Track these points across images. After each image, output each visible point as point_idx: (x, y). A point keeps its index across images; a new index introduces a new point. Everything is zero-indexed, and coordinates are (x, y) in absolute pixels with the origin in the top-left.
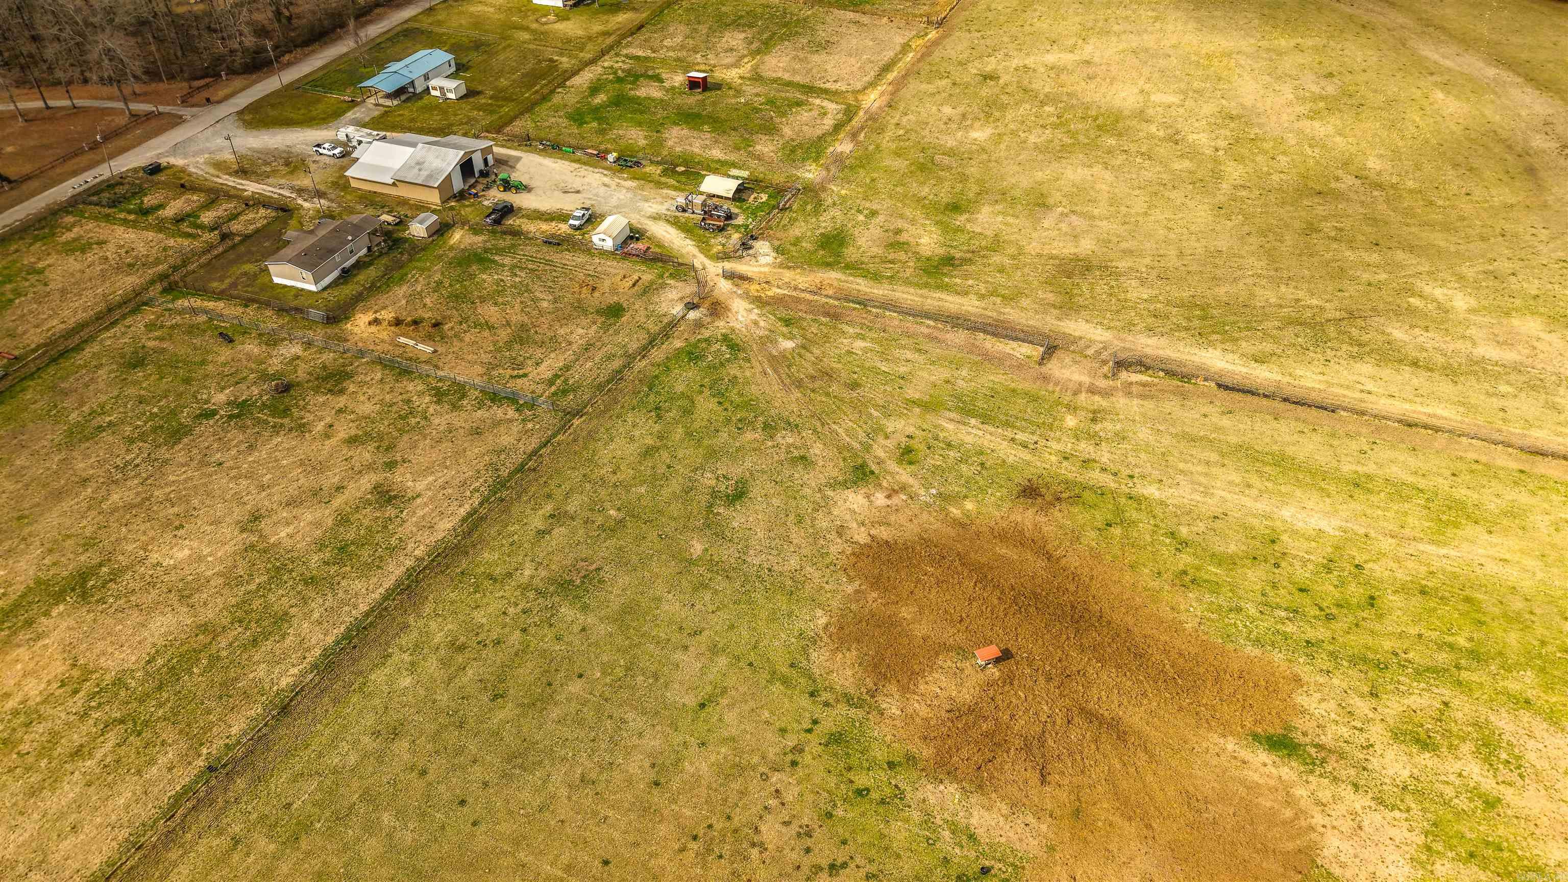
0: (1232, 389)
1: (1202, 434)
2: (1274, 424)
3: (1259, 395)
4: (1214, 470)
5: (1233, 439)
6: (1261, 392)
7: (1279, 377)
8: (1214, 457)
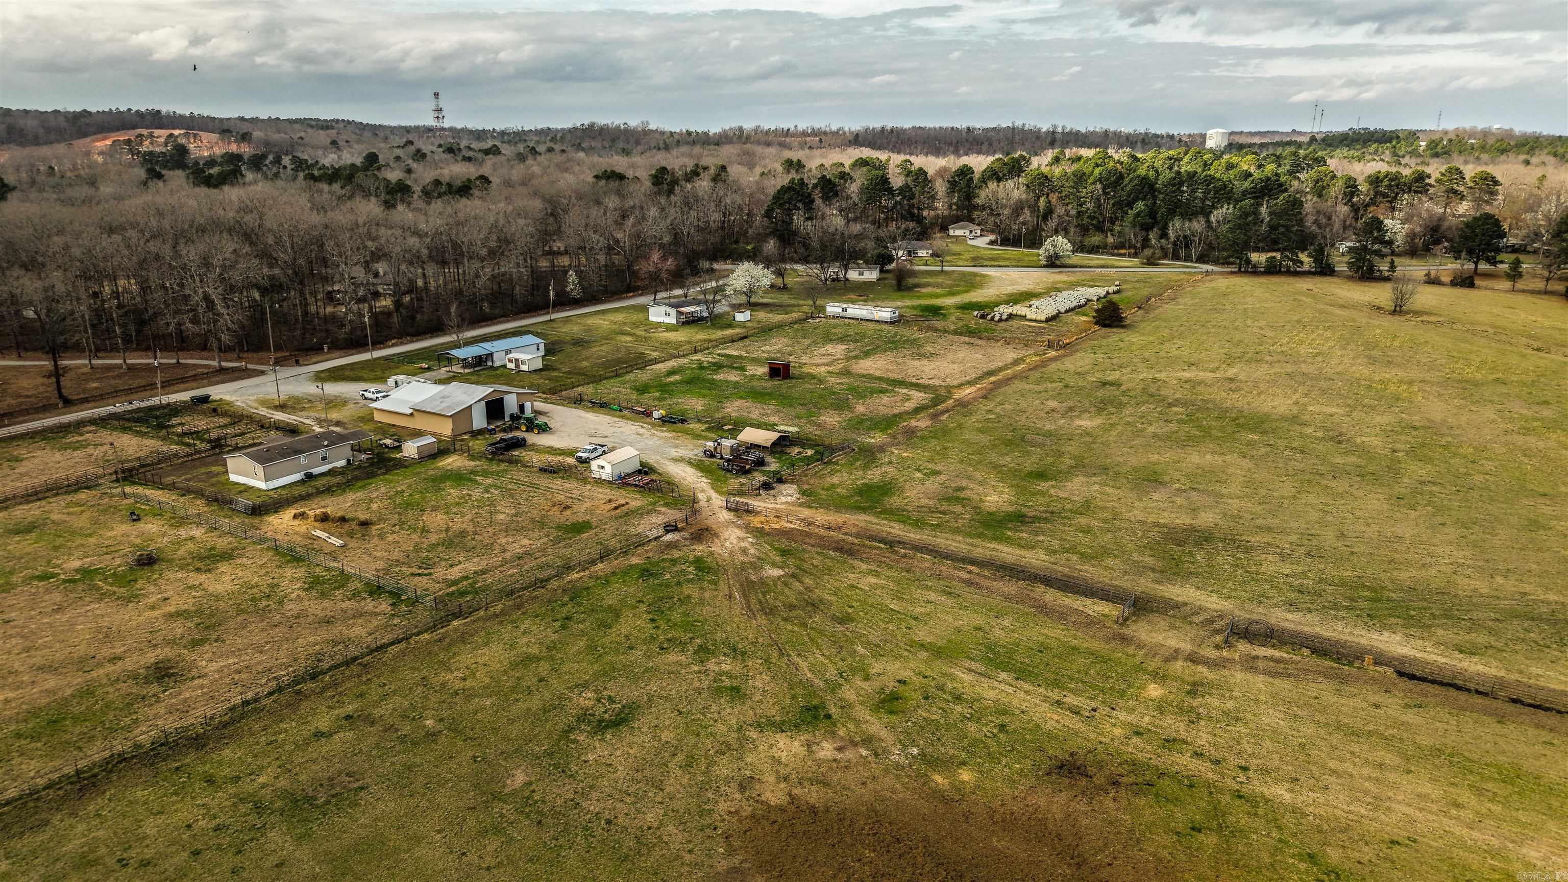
0: (1423, 679)
1: (1371, 727)
2: (1498, 728)
3: (1468, 690)
4: (1392, 777)
5: (1426, 741)
6: (1472, 686)
7: (1502, 673)
8: (1391, 759)
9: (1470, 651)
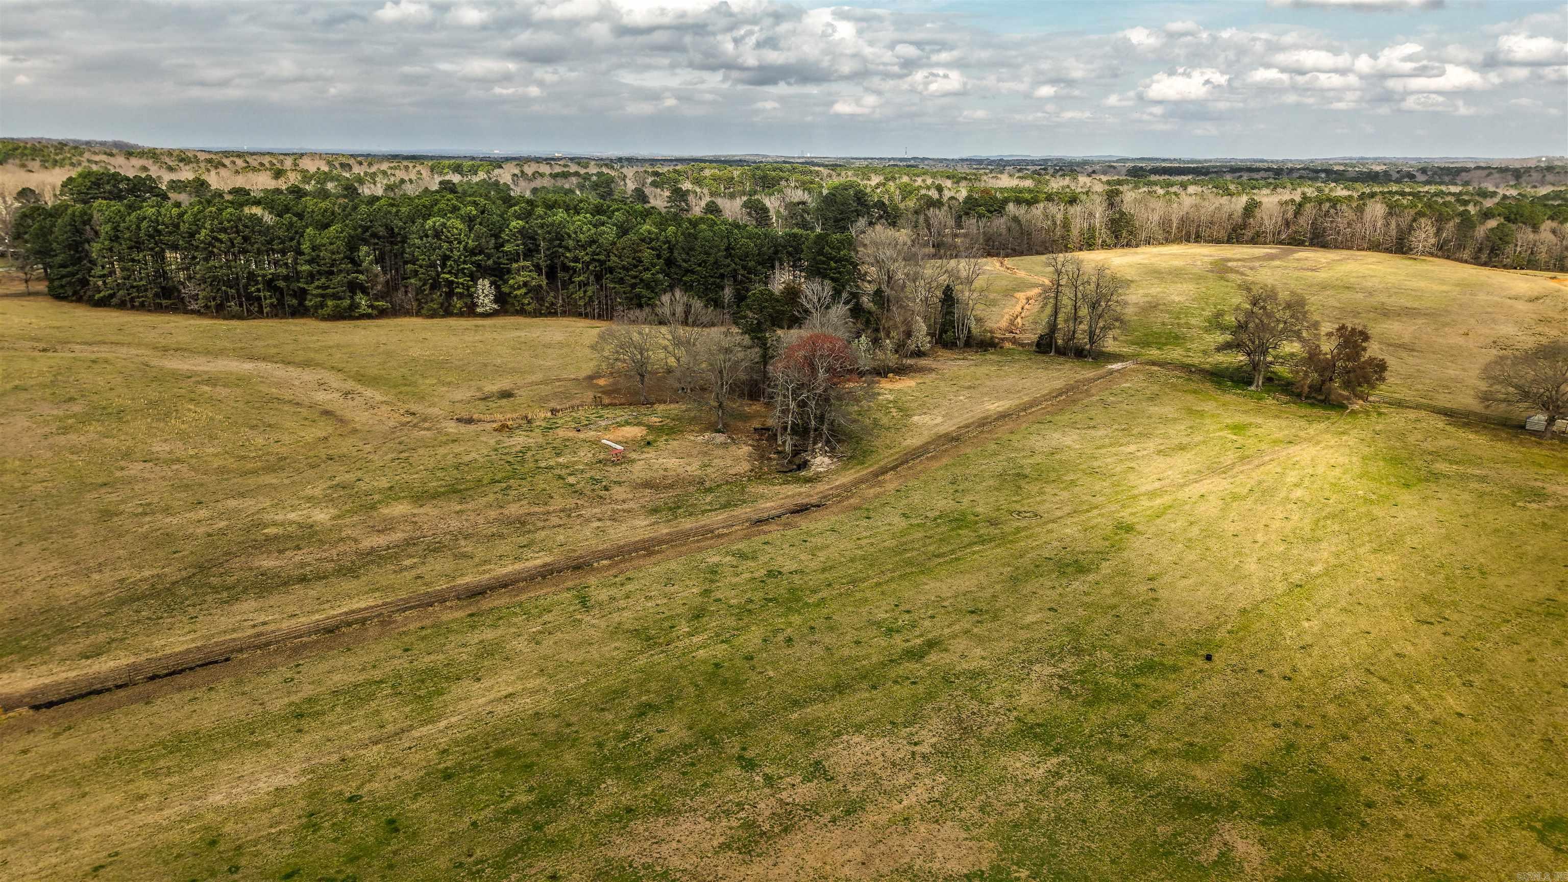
3: (109, 690)
9: (96, 652)
